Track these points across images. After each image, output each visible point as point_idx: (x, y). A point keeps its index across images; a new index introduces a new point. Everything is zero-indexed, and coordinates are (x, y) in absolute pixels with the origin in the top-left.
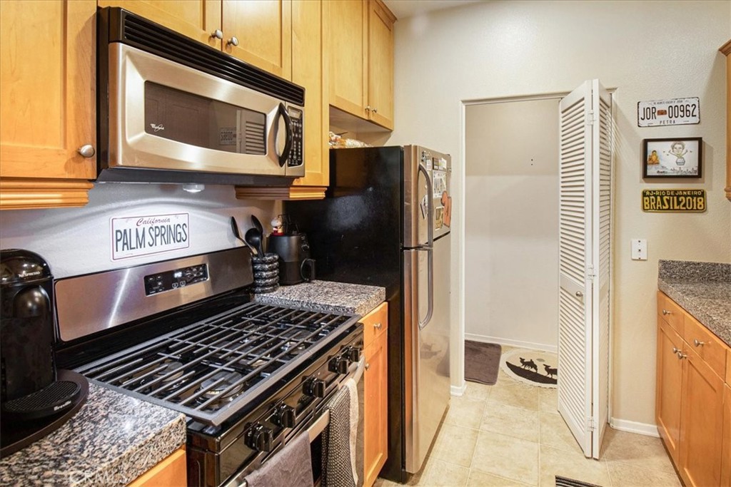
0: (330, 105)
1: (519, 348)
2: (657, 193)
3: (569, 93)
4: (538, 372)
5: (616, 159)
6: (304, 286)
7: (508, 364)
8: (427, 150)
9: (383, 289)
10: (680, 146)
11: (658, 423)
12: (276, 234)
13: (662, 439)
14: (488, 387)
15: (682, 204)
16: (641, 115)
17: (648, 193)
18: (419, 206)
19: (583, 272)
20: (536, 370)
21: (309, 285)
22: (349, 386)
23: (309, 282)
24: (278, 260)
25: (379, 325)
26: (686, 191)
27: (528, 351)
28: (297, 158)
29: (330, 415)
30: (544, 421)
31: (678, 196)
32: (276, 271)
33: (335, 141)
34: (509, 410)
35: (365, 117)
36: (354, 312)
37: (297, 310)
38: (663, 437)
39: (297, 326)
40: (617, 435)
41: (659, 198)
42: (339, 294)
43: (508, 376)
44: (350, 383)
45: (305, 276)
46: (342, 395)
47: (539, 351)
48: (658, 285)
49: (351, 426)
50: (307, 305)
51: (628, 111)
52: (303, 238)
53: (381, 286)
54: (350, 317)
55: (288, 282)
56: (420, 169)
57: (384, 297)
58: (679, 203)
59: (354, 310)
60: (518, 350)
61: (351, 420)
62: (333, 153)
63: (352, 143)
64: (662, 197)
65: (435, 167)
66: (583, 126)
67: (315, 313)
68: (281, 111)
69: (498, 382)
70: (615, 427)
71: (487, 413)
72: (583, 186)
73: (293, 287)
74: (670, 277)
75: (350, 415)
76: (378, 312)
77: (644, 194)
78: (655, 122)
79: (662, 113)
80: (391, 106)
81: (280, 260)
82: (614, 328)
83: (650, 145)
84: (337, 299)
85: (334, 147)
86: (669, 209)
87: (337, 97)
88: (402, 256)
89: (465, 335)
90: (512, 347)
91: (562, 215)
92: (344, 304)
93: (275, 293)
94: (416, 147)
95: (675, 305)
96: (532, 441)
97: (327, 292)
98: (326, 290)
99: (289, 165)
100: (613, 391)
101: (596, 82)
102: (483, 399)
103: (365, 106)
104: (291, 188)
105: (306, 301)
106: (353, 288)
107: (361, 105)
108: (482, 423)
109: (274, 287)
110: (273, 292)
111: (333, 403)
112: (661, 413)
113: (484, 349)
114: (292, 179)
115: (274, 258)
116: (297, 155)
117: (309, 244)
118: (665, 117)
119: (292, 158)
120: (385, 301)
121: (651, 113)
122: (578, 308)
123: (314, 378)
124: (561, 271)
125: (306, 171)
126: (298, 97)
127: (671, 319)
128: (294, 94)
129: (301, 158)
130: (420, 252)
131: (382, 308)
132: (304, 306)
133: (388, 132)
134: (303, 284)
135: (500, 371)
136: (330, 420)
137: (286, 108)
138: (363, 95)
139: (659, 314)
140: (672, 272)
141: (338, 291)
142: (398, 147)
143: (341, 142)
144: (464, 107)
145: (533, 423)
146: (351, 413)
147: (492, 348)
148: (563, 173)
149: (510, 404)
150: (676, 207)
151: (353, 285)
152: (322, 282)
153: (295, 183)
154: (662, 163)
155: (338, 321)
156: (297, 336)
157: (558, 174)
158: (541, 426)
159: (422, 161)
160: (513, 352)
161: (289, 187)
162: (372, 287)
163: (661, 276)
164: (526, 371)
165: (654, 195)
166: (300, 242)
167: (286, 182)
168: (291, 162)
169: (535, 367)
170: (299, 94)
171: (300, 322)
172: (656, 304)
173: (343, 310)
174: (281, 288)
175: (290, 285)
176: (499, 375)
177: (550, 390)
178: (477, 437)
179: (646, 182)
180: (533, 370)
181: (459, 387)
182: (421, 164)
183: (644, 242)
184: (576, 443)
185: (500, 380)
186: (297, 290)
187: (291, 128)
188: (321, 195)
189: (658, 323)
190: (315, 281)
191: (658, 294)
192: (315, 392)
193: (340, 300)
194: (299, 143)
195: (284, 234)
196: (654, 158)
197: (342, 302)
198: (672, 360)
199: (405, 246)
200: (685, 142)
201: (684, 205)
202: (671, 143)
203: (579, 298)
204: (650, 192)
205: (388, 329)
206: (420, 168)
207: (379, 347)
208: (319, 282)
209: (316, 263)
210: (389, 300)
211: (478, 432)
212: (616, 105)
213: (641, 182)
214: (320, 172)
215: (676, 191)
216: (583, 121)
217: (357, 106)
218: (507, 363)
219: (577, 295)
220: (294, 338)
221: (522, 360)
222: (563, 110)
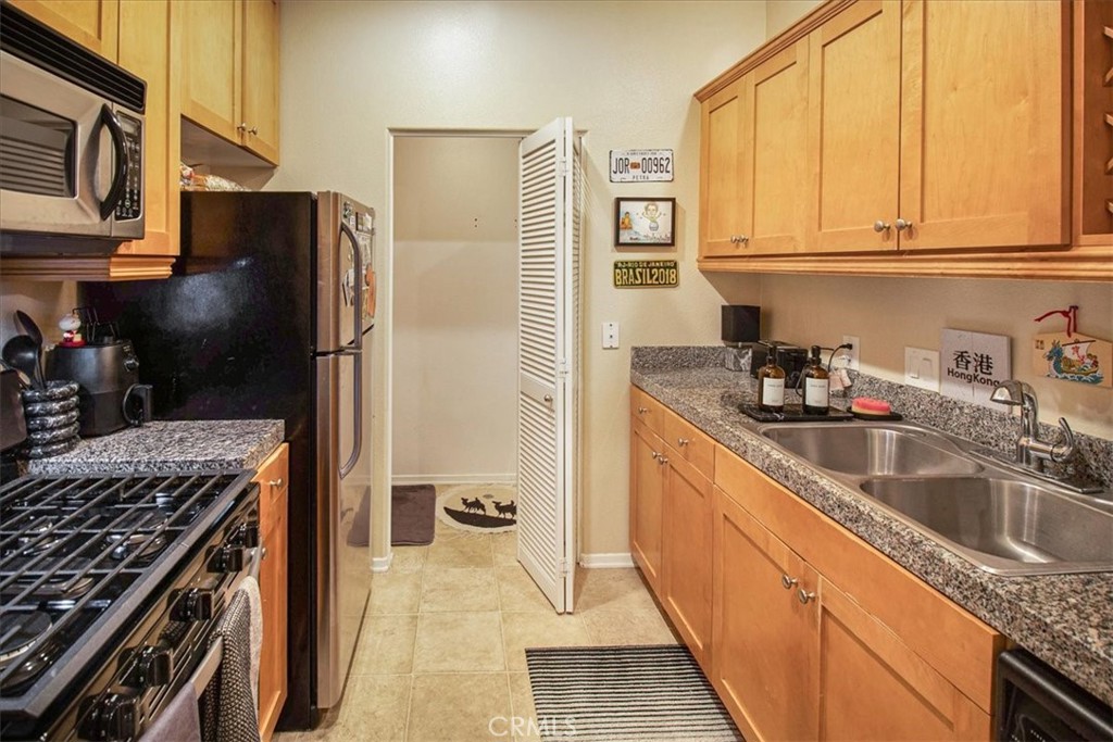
0: (183, 116)
1: (459, 485)
2: (630, 265)
3: (533, 131)
4: (488, 514)
5: (586, 222)
6: (131, 434)
7: (448, 510)
8: (351, 200)
9: (281, 423)
10: (654, 207)
11: (633, 549)
12: (69, 344)
13: (638, 568)
14: (424, 548)
15: (655, 277)
16: (614, 168)
17: (620, 265)
18: (341, 288)
19: (553, 369)
20: (484, 510)
21: (140, 431)
22: (248, 590)
23: (139, 426)
24: (77, 393)
25: (280, 481)
26: (659, 262)
27: (471, 487)
28: (132, 206)
29: (224, 645)
30: (502, 578)
31: (651, 268)
32: (74, 413)
33: (189, 178)
34: (455, 574)
35: (237, 140)
36: (242, 465)
37: (128, 478)
38: (641, 565)
39: (139, 505)
40: (589, 576)
41: (631, 271)
42: (205, 439)
43: (449, 527)
44: (248, 584)
45: (130, 415)
46: (240, 606)
47: (484, 485)
48: (631, 378)
49: (252, 656)
50: (147, 466)
51: (600, 162)
52: (127, 349)
53: (277, 418)
54: (237, 476)
55: (97, 431)
56: (342, 229)
57: (282, 435)
58: (652, 276)
59: (240, 462)
60: (456, 488)
61: (252, 646)
62: (186, 197)
63: (216, 183)
64: (634, 269)
65: (360, 227)
66: (554, 177)
67: (167, 478)
68: (105, 118)
69: (436, 538)
70: (585, 565)
71: (426, 587)
72: (553, 256)
73: (107, 439)
74: (643, 367)
75: (251, 638)
76: (276, 460)
77: (616, 266)
78: (628, 176)
79: (635, 166)
80: (276, 126)
81: (83, 393)
82: (583, 439)
83: (622, 204)
84: (204, 449)
85: (187, 188)
86: (641, 284)
87: (193, 102)
88: (314, 366)
89: (393, 479)
90: (449, 486)
91: (523, 294)
92: (220, 455)
93: (73, 453)
94: (336, 195)
95: (652, 400)
96: (491, 610)
97: (181, 439)
98: (177, 436)
99: (118, 218)
100: (583, 518)
101: (569, 120)
102: (419, 566)
103: (238, 123)
104: (113, 259)
105: (146, 459)
106: (228, 426)
107: (230, 121)
108: (422, 603)
109: (70, 443)
110: (68, 452)
111: (227, 625)
112: (636, 535)
113: (411, 494)
114: (118, 241)
115: (72, 389)
116: (131, 199)
117: (139, 358)
118: (638, 172)
119: (123, 205)
120: (284, 442)
121: (624, 165)
122: (545, 417)
123: (192, 590)
124: (521, 371)
125: (146, 229)
126: (133, 96)
127: (648, 419)
128: (130, 91)
129: (139, 206)
130: (342, 358)
131: (281, 454)
132: (141, 469)
133: (270, 168)
134: (127, 431)
135: (437, 523)
136: (224, 654)
137: (114, 112)
138: (233, 105)
139: (632, 414)
140: (647, 361)
141: (202, 434)
142: (308, 194)
143: (196, 180)
144: (392, 138)
145: (489, 584)
146: (252, 634)
147: (423, 491)
148: (524, 238)
149: (455, 567)
150: (649, 282)
151: (225, 422)
152: (164, 423)
153: (122, 250)
154: (635, 228)
155: (215, 486)
156: (146, 522)
157: (516, 239)
158: (499, 587)
159: (345, 216)
160: (451, 493)
161: (109, 257)
162: (261, 421)
163: (633, 366)
164: (471, 515)
165: (626, 268)
166: (120, 356)
167: (105, 247)
168: (122, 213)
169: (482, 507)
170: (137, 91)
171: (143, 497)
172: (629, 401)
173: (221, 465)
174: (84, 443)
175: (100, 435)
176: (436, 528)
177: (504, 537)
178: (416, 626)
179: (619, 251)
180: (480, 512)
181: (384, 557)
182: (344, 221)
183: (616, 325)
184: (544, 598)
185: (439, 536)
186: (119, 443)
187: (127, 151)
188: (165, 271)
189: (631, 424)
190: (151, 424)
191: (631, 390)
192: (193, 613)
193: (210, 450)
194: (136, 179)
195: (86, 344)
196: (627, 221)
197: (217, 452)
198: (650, 467)
199: (318, 350)
200: (658, 203)
201: (657, 279)
202: (645, 203)
203: (547, 404)
204: (622, 263)
205: (289, 486)
206: (344, 228)
207: (276, 517)
208: (160, 425)
209: (153, 390)
210: (290, 438)
211: (417, 617)
212: (587, 154)
213: (612, 251)
214: (163, 231)
215: (648, 263)
216: (554, 170)
217: (223, 120)
218: (445, 508)
219: (546, 400)
220: (142, 526)
221: (465, 501)
222: (526, 153)
